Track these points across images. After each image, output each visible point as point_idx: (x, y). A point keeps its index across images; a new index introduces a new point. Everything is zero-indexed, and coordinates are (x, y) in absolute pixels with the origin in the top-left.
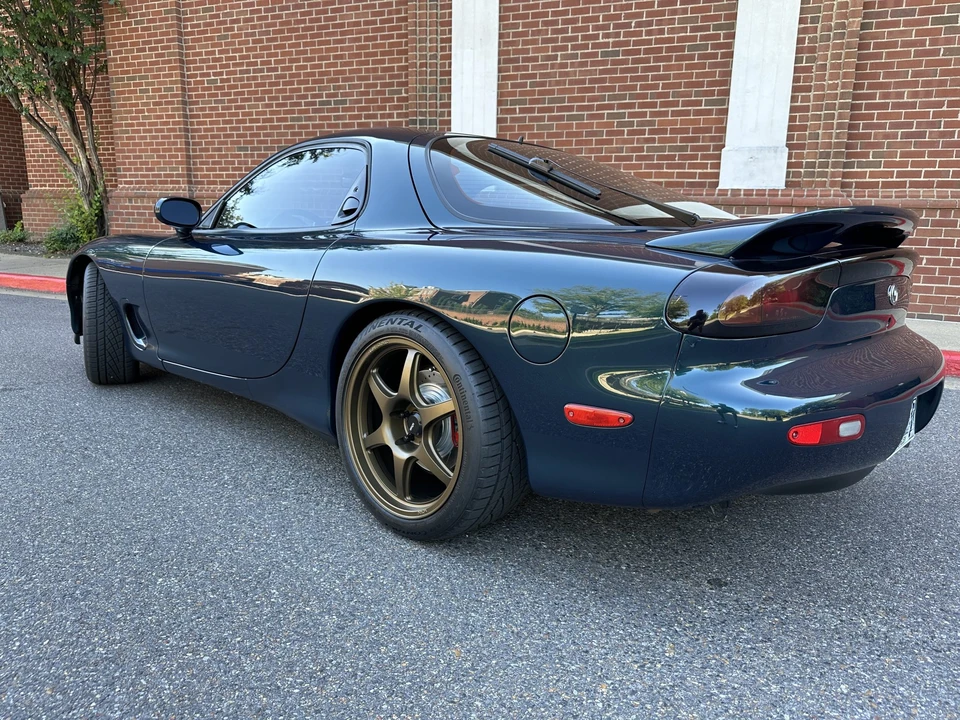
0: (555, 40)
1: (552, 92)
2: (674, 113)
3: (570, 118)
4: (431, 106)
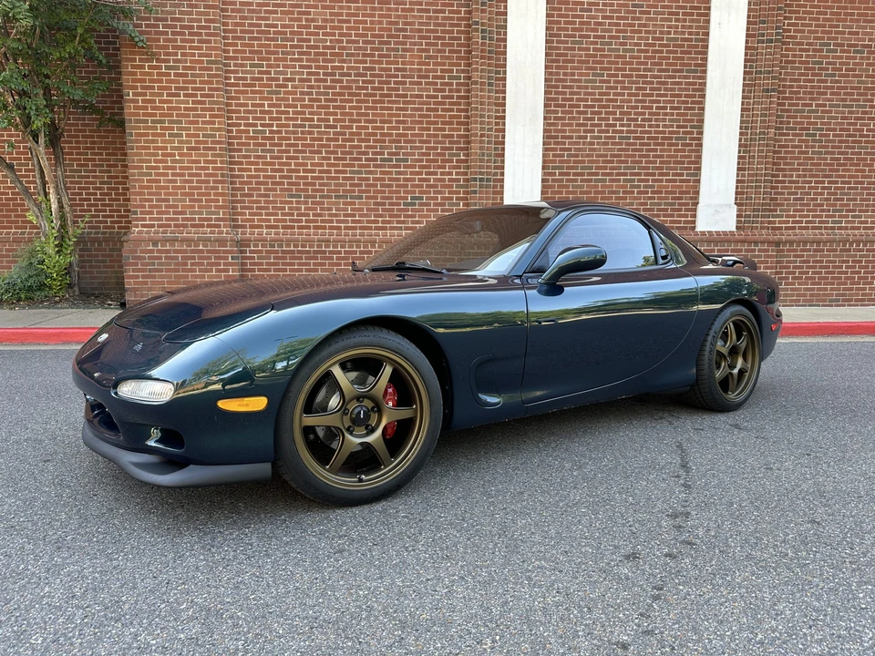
0: (586, 125)
1: (583, 162)
2: (667, 181)
3: (597, 181)
4: (488, 167)
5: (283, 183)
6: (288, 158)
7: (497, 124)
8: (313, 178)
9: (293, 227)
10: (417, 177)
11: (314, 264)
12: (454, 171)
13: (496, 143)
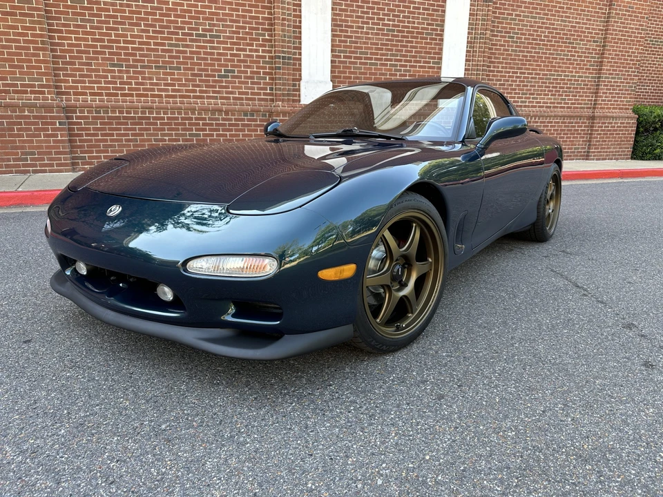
1: (361, 48)
2: (420, 67)
3: (371, 64)
4: (289, 47)
5: (104, 53)
6: (107, 29)
7: (295, 10)
8: (133, 49)
9: (116, 95)
10: (229, 52)
11: (140, 129)
12: (261, 49)
13: (295, 27)
